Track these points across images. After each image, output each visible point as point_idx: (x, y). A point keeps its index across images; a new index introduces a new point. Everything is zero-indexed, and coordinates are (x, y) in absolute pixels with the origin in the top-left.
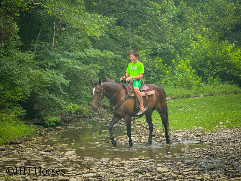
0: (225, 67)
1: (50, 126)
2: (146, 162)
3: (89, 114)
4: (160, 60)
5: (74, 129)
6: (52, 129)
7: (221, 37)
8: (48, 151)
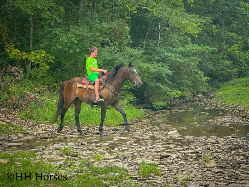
2: (239, 140)
3: (190, 99)
5: (177, 111)
6: (159, 112)
8: (154, 131)
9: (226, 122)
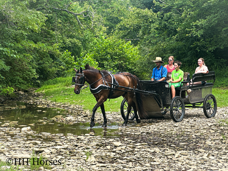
0: (121, 60)
2: (98, 138)
3: (16, 97)
4: (69, 53)
5: (11, 108)
7: (125, 35)
8: (4, 127)
9: (71, 120)
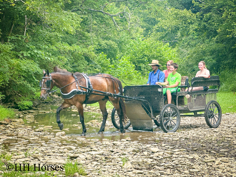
1: (23, 110)
2: (135, 143)
3: (50, 100)
4: (104, 55)
5: (45, 113)
6: (26, 112)
8: (39, 131)
